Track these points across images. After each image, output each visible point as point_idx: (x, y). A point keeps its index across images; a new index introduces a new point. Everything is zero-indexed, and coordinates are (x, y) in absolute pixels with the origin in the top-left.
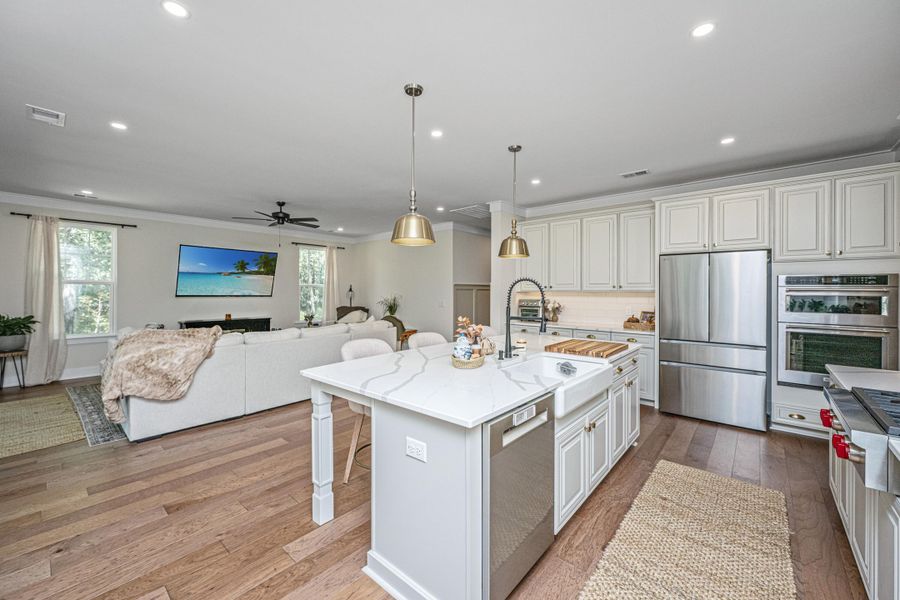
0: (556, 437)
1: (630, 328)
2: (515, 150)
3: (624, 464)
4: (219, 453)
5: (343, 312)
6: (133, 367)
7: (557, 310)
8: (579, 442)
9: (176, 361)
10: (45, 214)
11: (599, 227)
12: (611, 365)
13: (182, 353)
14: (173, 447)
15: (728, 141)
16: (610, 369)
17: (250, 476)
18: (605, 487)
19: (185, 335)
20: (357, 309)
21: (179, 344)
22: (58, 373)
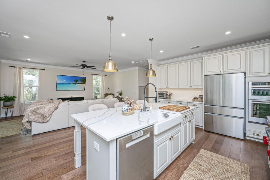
0: (154, 142)
1: (194, 101)
2: (151, 40)
3: (188, 150)
4: (56, 140)
5: (106, 95)
6: (32, 112)
7: (170, 95)
8: (167, 143)
9: (46, 110)
10: (19, 66)
11: (184, 67)
12: (181, 115)
13: (48, 108)
14: (43, 137)
15: (228, 33)
16: (181, 116)
17: (61, 148)
18: (179, 159)
19: (49, 102)
20: (110, 94)
21: (47, 105)
22: (23, 112)
